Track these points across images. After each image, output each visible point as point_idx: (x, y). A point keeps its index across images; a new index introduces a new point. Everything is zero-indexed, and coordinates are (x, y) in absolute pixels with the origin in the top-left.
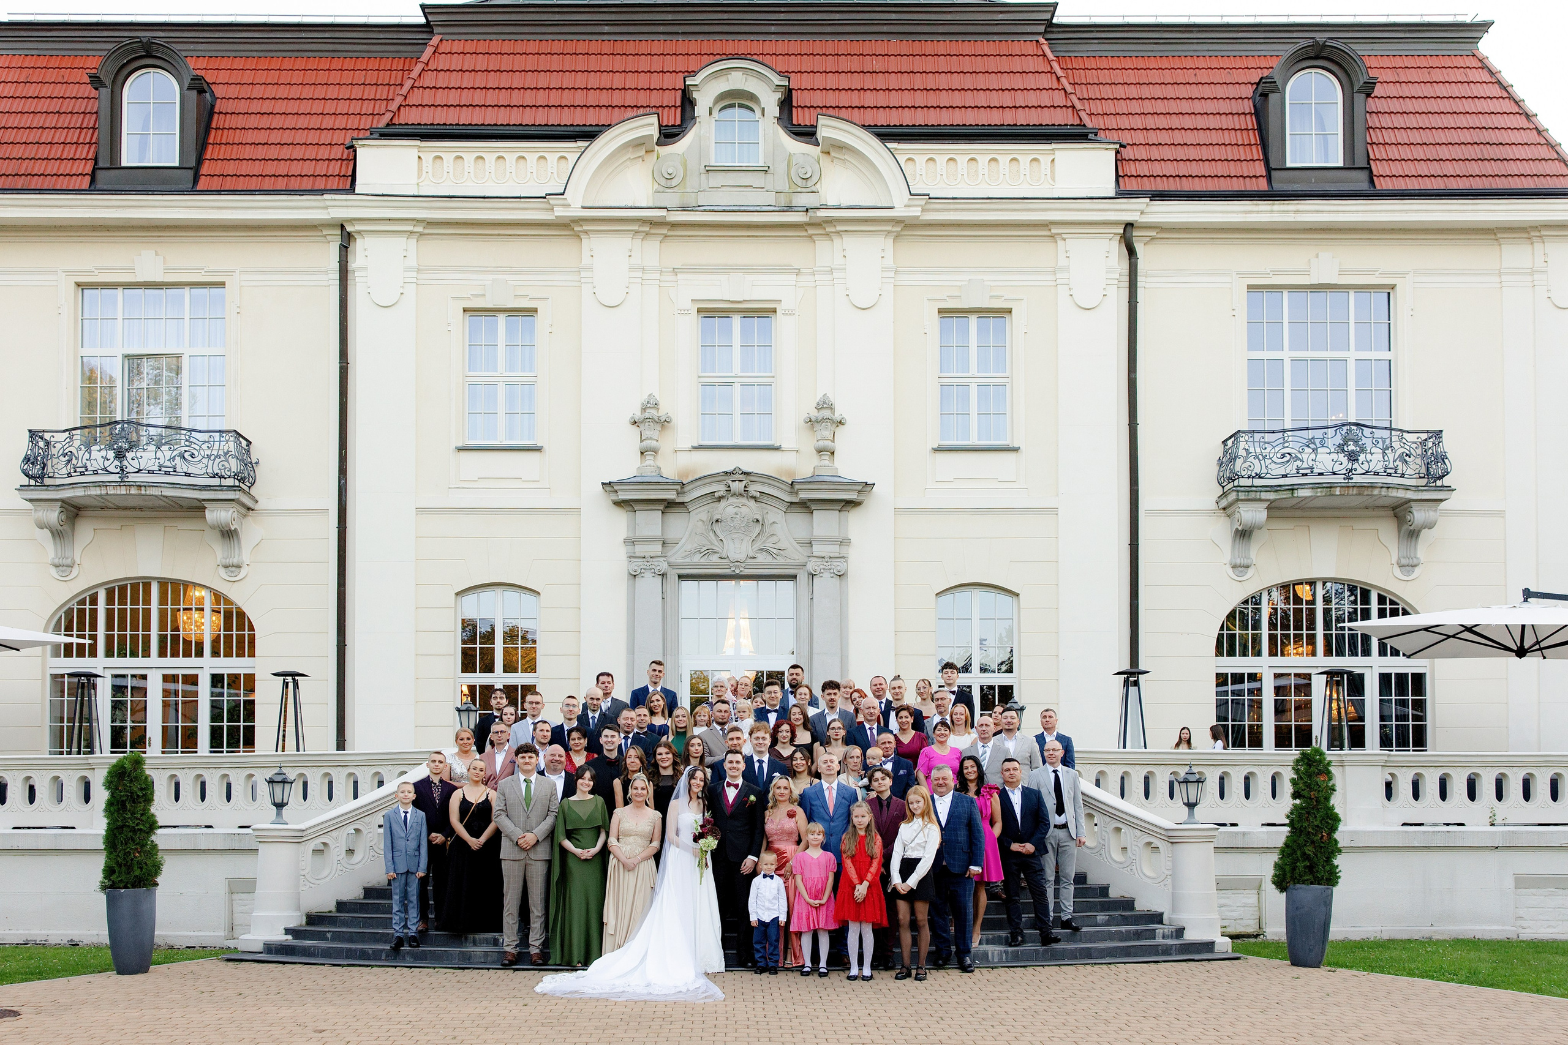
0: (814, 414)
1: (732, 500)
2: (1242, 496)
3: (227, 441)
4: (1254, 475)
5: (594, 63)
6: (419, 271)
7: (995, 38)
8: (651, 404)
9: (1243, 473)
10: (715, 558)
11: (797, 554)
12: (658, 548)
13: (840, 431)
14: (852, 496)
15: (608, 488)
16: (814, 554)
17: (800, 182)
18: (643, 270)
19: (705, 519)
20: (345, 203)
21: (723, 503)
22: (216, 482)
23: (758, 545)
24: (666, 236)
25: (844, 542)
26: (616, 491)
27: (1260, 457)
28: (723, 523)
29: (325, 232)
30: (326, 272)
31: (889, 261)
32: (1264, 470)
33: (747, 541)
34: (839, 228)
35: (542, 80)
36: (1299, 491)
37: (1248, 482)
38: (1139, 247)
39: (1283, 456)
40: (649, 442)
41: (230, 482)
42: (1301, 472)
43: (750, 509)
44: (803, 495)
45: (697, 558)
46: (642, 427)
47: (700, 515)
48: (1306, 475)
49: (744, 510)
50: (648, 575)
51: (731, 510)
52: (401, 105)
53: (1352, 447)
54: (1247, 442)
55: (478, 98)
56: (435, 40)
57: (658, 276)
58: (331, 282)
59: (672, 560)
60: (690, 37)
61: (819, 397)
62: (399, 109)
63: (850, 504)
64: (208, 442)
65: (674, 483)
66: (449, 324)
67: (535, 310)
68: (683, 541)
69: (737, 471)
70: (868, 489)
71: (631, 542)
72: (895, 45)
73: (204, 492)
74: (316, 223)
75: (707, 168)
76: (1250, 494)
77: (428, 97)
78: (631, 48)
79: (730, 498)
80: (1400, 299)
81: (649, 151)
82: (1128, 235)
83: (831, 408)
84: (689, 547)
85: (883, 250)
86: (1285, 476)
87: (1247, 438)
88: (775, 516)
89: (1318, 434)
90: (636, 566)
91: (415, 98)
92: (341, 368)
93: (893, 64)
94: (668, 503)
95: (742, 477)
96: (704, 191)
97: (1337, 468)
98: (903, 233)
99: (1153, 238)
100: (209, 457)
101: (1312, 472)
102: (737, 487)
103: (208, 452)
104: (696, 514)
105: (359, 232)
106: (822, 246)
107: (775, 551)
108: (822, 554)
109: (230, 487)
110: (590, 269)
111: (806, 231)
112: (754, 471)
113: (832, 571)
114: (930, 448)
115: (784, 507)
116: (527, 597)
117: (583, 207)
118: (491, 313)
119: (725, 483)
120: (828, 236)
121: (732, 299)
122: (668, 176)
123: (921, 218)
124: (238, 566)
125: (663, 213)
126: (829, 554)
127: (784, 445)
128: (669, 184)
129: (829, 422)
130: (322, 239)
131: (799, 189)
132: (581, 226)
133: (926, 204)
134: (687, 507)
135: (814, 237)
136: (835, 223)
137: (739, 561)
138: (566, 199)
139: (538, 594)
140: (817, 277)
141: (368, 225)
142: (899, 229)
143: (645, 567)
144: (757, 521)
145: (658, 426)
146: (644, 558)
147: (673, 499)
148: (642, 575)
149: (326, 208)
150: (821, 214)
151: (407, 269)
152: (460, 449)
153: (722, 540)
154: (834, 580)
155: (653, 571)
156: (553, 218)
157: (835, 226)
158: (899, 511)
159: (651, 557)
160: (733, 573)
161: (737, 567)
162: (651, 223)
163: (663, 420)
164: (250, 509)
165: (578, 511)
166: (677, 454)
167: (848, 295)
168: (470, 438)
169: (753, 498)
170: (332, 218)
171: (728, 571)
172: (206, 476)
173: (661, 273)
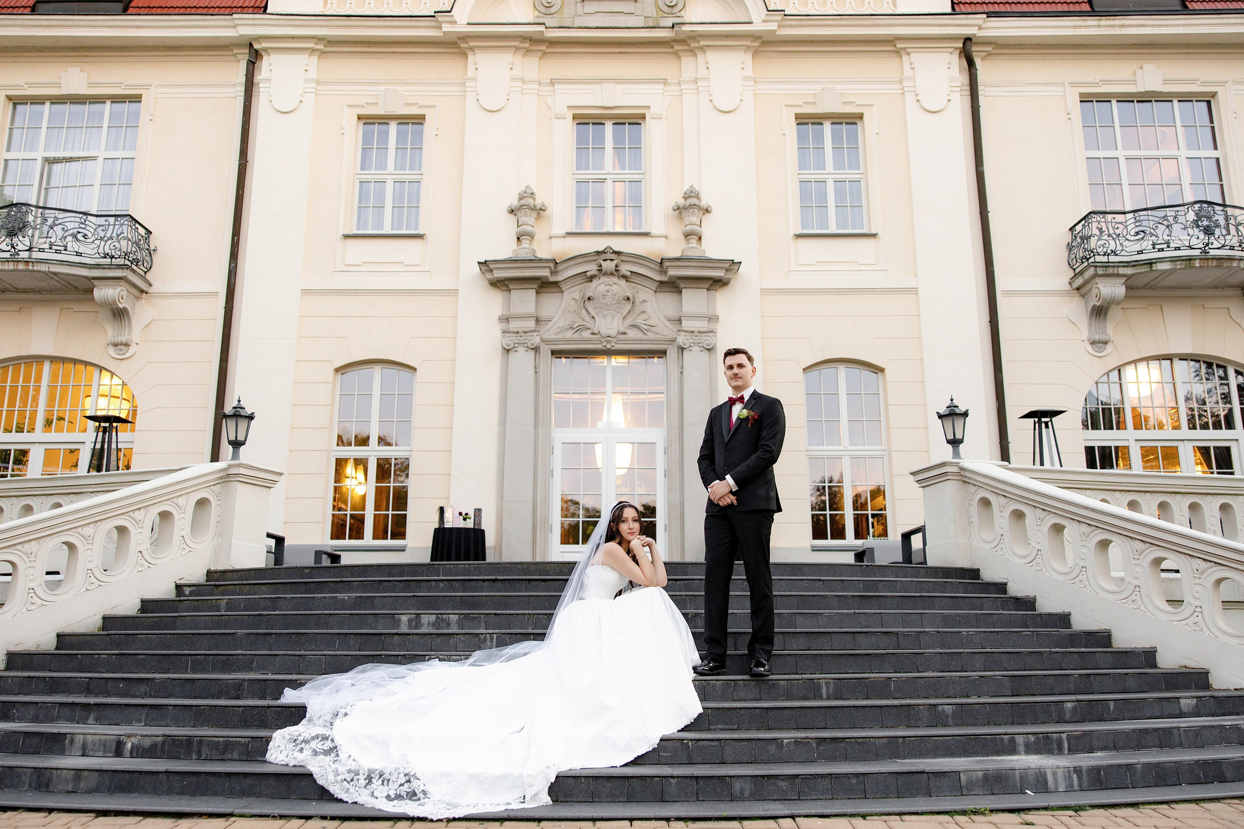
0: (681, 202)
1: (604, 279)
2: (1100, 271)
3: (121, 225)
4: (1109, 252)
6: (318, 83)
8: (527, 194)
9: (1099, 250)
10: (586, 334)
11: (666, 330)
12: (532, 324)
13: (706, 219)
14: (720, 274)
15: (484, 268)
16: (684, 329)
17: (666, 9)
18: (523, 80)
19: (577, 298)
20: (251, 22)
21: (595, 282)
22: (108, 261)
23: (629, 321)
24: (544, 53)
25: (713, 319)
26: (491, 271)
27: (1114, 236)
28: (595, 301)
29: (235, 51)
30: (234, 86)
31: (749, 72)
32: (1119, 248)
33: (618, 317)
34: (703, 43)
36: (1158, 264)
37: (1105, 259)
38: (978, 62)
39: (1137, 233)
40: (524, 227)
41: (121, 261)
42: (1157, 247)
43: (620, 288)
44: (672, 272)
45: (569, 334)
46: (519, 214)
47: (572, 294)
48: (1163, 250)
49: (615, 288)
50: (521, 349)
51: (602, 288)
53: (1206, 223)
54: (1099, 222)
57: (537, 86)
58: (238, 94)
59: (545, 336)
61: (686, 187)
63: (718, 283)
64: (103, 226)
65: (547, 261)
66: (343, 128)
67: (423, 117)
68: (556, 318)
69: (608, 250)
70: (736, 268)
71: (505, 319)
73: (93, 271)
74: (227, 43)
76: (1108, 271)
79: (602, 277)
80: (1222, 106)
82: (968, 47)
83: (697, 196)
84: (561, 324)
85: (743, 63)
86: (1140, 252)
87: (1098, 219)
88: (646, 295)
89: (1170, 212)
90: (509, 341)
92: (240, 165)
94: (543, 283)
95: (613, 256)
96: (579, 16)
97: (1194, 242)
98: (761, 49)
99: (989, 54)
100: (102, 239)
101: (1168, 247)
102: (608, 266)
103: (102, 234)
104: (569, 293)
105: (266, 50)
106: (687, 61)
107: (645, 327)
108: (692, 329)
109: (119, 267)
110: (474, 79)
111: (672, 47)
112: (625, 251)
113: (701, 345)
114: (793, 234)
115: (654, 286)
116: (405, 374)
117: (469, 24)
118: (383, 120)
119: (597, 262)
120: (692, 52)
121: (605, 105)
122: (547, 5)
123: (777, 33)
124: (127, 345)
125: (542, 28)
126: (698, 329)
127: (654, 232)
128: (548, 11)
129: (696, 210)
130: (234, 59)
131: (666, 15)
132: (467, 43)
133: (782, 20)
134: (561, 286)
135: (680, 53)
136: (698, 39)
137: (609, 337)
138: (452, 16)
139: (415, 369)
140: (683, 86)
141: (271, 42)
142: (757, 44)
143: (518, 342)
144: (628, 299)
145: (534, 214)
146: (518, 333)
147: (546, 277)
148: (516, 349)
149: (235, 27)
150: (686, 28)
151: (308, 81)
152: (347, 237)
153: (593, 317)
154: (703, 353)
155: (526, 345)
156: (441, 34)
157: (699, 42)
158: (764, 291)
159: (525, 332)
160: (604, 348)
161: (608, 342)
162: (531, 40)
163: (538, 207)
164: (142, 291)
165: (456, 292)
166: (553, 239)
167: (711, 101)
168: (358, 229)
169: (624, 277)
170: (240, 35)
171: (599, 347)
172: (97, 256)
173: (540, 84)
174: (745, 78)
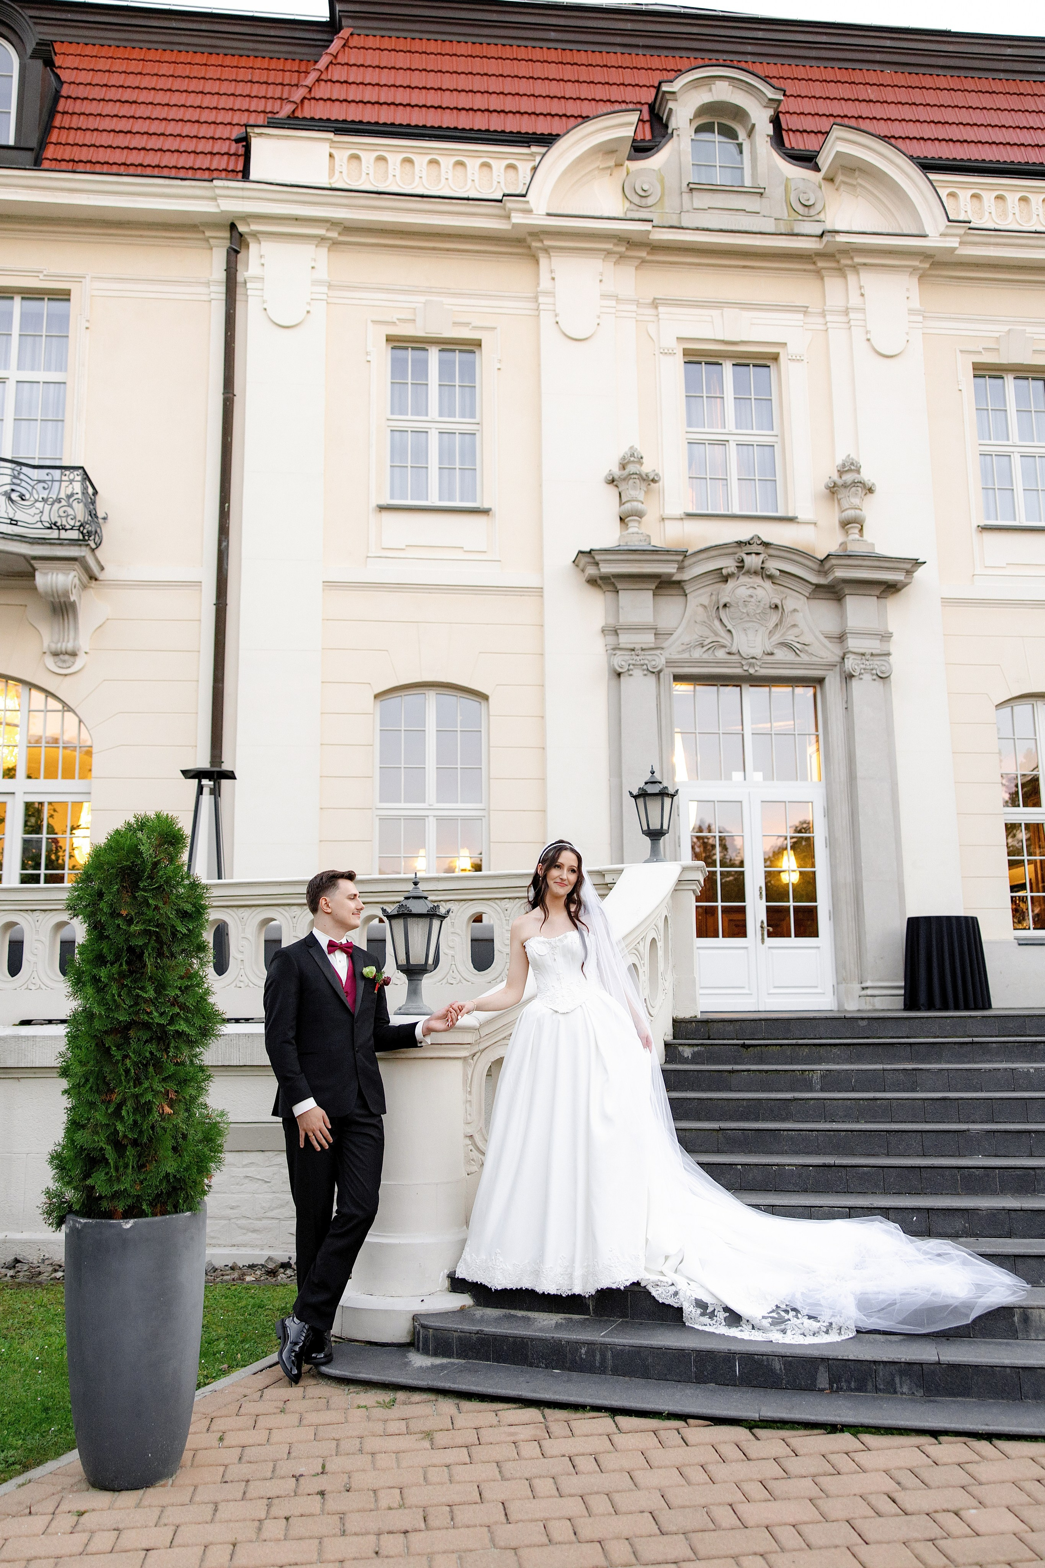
0: (837, 478)
1: (743, 579)
3: (71, 481)
5: (539, 70)
6: (330, 286)
7: (1002, 76)
8: (633, 458)
10: (721, 654)
11: (824, 651)
12: (648, 639)
13: (870, 500)
14: (897, 577)
15: (585, 560)
16: (851, 650)
17: (800, 209)
18: (617, 298)
19: (706, 603)
21: (731, 583)
22: (54, 534)
23: (777, 637)
24: (643, 262)
25: (886, 637)
26: (597, 564)
28: (732, 609)
29: (208, 233)
30: (208, 284)
31: (916, 304)
33: (764, 632)
34: (858, 260)
35: (478, 84)
40: (635, 504)
41: (72, 534)
43: (765, 591)
44: (837, 573)
45: (697, 654)
46: (623, 487)
47: (700, 598)
49: (760, 592)
50: (638, 673)
51: (743, 592)
52: (305, 98)
55: (401, 96)
56: (345, 33)
57: (635, 307)
58: (213, 296)
59: (668, 655)
60: (653, 52)
61: (842, 457)
62: (302, 101)
63: (890, 588)
64: (44, 481)
65: (674, 553)
66: (367, 353)
67: (478, 344)
68: (679, 631)
69: (756, 540)
70: (916, 567)
71: (612, 630)
72: (888, 75)
73: (36, 547)
74: (197, 220)
75: (691, 186)
77: (338, 92)
78: (582, 58)
79: (743, 577)
81: (619, 165)
83: (857, 470)
84: (686, 639)
85: (908, 290)
88: (797, 603)
90: (621, 661)
91: (322, 91)
92: (225, 400)
93: (889, 95)
94: (664, 581)
95: (760, 549)
96: (688, 211)
98: (931, 272)
100: (45, 500)
103: (44, 494)
104: (696, 597)
105: (255, 235)
106: (833, 284)
107: (798, 646)
108: (862, 651)
109: (73, 542)
110: (551, 294)
111: (814, 263)
112: (775, 543)
113: (874, 672)
114: (976, 526)
115: (809, 589)
116: (468, 704)
117: (549, 215)
118: (420, 344)
119: (737, 556)
120: (841, 271)
121: (726, 339)
122: (643, 194)
123: (956, 252)
124: (74, 654)
125: (647, 227)
126: (870, 651)
127: (801, 516)
128: (644, 202)
129: (859, 489)
130: (204, 244)
131: (800, 218)
132: (542, 241)
133: (965, 234)
134: (685, 587)
135: (824, 272)
136: (852, 254)
137: (753, 658)
138: (527, 202)
139: (485, 697)
140: (829, 318)
141: (266, 224)
142: (927, 266)
143: (634, 662)
144: (776, 607)
145: (644, 486)
146: (633, 650)
147: (671, 575)
148: (631, 672)
149: (214, 198)
150: (841, 238)
151: (315, 283)
152: (382, 508)
153: (729, 631)
154: (876, 682)
155: (645, 667)
156: (509, 227)
157: (852, 258)
158: (947, 602)
159: (643, 650)
160: (746, 673)
161: (751, 665)
162: (628, 242)
163: (651, 478)
164: (93, 578)
165: (539, 591)
166: (666, 522)
167: (868, 340)
168: (392, 497)
169: (770, 577)
170: (222, 211)
171: (738, 671)
172: (39, 525)
173: (638, 304)
174: (911, 312)
